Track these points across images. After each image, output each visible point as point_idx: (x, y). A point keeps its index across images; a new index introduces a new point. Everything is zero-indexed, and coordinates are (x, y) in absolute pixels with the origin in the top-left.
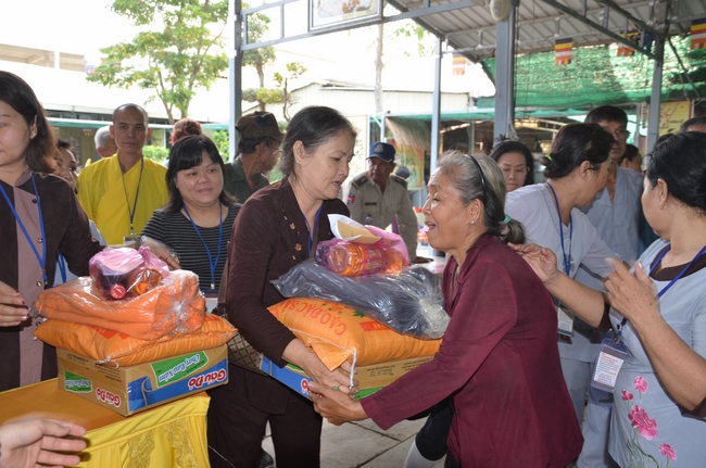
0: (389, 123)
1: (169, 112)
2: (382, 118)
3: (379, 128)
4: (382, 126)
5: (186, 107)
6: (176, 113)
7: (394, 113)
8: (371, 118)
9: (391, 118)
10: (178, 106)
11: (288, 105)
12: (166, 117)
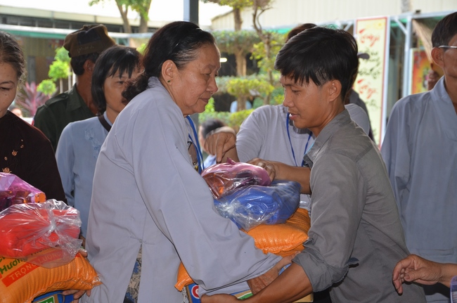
0: (417, 27)
1: (124, 15)
2: (408, 19)
3: (403, 35)
4: (407, 32)
5: (146, 9)
6: (133, 17)
7: (427, 12)
8: (393, 22)
9: (420, 21)
10: (134, 7)
11: (259, 12)
12: (120, 21)
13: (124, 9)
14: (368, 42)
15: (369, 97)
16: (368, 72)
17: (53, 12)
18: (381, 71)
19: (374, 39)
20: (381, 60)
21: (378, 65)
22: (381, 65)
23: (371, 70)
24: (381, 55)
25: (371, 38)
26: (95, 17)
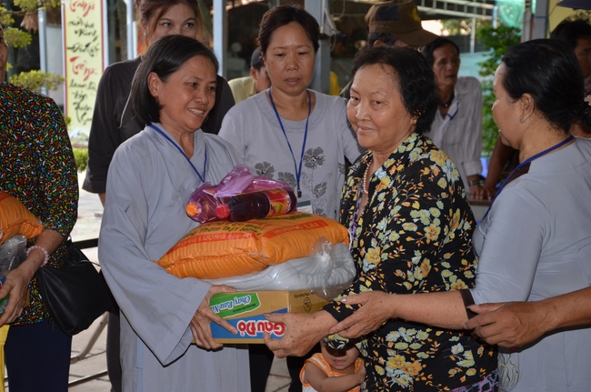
14: (80, 11)
15: (85, 79)
16: (83, 48)
18: (100, 47)
19: (87, 7)
20: (99, 33)
21: (95, 40)
22: (99, 40)
23: (87, 46)
24: (98, 27)
25: (83, 5)
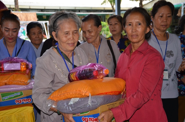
13: (113, 5)
17: (91, 8)
26: (104, 8)
